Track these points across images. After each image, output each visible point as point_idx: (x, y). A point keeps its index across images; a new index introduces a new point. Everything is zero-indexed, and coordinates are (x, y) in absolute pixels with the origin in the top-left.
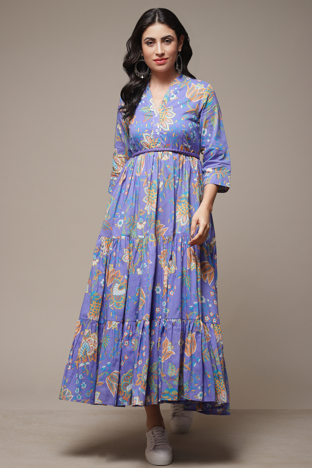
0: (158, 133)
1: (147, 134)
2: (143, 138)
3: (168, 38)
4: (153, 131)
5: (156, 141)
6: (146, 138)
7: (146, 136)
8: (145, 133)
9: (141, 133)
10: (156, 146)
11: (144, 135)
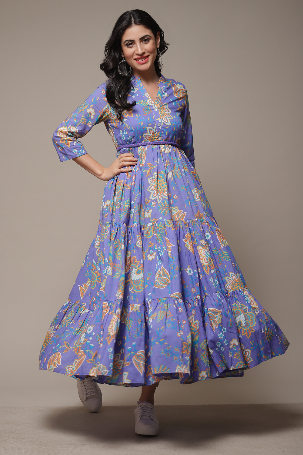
0: (160, 127)
1: (151, 128)
2: (147, 131)
3: (146, 37)
4: (156, 125)
5: (158, 135)
6: (150, 131)
7: (149, 129)
8: (149, 126)
9: (145, 127)
10: (158, 139)
11: (148, 128)
